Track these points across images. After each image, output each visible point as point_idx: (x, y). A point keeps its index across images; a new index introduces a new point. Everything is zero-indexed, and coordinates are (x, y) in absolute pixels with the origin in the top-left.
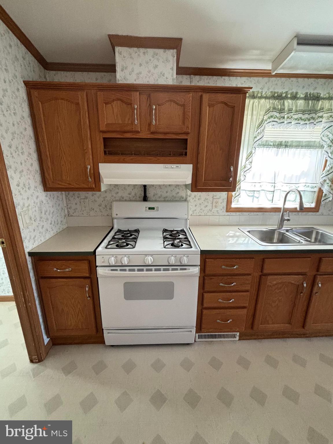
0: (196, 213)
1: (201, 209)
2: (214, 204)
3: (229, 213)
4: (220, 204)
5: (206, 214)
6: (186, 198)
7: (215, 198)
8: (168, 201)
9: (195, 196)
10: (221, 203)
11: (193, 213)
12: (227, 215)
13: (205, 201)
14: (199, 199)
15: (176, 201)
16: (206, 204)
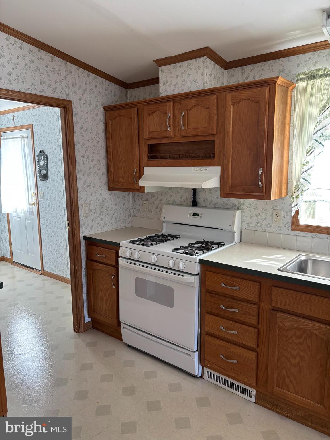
0: (252, 227)
1: (258, 223)
2: (275, 218)
3: (296, 233)
4: (282, 217)
5: (265, 229)
6: (239, 206)
7: (276, 209)
8: (219, 208)
9: (250, 205)
10: (284, 217)
11: (248, 227)
12: (293, 234)
13: (262, 212)
14: (254, 209)
15: (228, 209)
16: (264, 216)
